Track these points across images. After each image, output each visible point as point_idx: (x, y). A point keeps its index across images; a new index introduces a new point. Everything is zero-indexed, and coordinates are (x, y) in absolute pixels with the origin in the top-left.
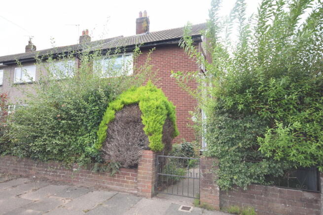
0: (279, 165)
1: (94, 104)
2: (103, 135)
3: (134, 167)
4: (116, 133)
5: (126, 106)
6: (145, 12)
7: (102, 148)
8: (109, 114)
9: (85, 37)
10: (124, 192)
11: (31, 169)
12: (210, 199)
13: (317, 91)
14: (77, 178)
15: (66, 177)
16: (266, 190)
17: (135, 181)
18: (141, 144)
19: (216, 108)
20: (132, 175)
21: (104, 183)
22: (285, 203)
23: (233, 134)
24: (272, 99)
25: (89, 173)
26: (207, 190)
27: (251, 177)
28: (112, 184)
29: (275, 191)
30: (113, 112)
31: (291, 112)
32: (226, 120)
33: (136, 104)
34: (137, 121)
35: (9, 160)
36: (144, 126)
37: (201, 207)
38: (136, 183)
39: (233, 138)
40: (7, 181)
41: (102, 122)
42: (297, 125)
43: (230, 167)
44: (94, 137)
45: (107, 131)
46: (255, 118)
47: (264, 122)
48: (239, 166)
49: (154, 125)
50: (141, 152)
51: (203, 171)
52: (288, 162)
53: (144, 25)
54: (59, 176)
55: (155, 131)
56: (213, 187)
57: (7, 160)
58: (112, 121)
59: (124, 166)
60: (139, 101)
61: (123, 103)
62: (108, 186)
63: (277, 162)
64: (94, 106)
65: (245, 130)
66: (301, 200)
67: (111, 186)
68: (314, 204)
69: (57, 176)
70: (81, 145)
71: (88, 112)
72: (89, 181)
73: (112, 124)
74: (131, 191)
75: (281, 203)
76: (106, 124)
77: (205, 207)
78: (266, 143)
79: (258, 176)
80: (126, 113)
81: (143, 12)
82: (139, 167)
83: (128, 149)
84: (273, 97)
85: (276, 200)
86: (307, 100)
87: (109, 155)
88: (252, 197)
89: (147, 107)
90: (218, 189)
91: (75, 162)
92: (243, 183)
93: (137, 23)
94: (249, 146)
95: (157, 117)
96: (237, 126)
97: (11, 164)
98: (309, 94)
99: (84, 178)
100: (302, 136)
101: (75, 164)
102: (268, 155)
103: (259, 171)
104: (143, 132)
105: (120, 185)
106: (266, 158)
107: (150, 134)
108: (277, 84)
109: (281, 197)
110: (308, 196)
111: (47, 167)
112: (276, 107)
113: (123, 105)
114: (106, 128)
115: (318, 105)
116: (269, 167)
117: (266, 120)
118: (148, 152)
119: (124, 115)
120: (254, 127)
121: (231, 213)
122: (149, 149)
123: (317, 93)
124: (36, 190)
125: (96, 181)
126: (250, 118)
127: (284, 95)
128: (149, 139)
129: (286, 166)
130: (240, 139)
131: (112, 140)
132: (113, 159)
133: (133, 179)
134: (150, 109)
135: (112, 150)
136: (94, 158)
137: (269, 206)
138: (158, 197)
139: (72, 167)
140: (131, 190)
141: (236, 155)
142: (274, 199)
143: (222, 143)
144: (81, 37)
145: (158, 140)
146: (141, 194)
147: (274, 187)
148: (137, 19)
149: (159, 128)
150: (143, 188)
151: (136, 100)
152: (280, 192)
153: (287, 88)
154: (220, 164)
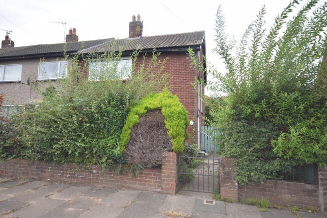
0: (288, 163)
1: (115, 109)
2: (127, 138)
3: (158, 167)
4: (140, 136)
5: (150, 111)
6: (139, 17)
7: (125, 150)
8: (133, 118)
9: (72, 36)
10: (147, 190)
11: (45, 172)
12: (229, 193)
13: (318, 103)
14: (97, 179)
15: (84, 179)
16: (276, 184)
17: (157, 180)
18: (165, 146)
19: (233, 115)
20: (154, 175)
21: (125, 183)
22: (291, 194)
23: (250, 137)
24: (284, 109)
25: (109, 174)
26: (227, 186)
27: (265, 173)
28: (135, 184)
29: (283, 184)
30: (137, 116)
31: (299, 119)
32: (244, 126)
33: (159, 109)
34: (161, 125)
35: (18, 164)
36: (167, 130)
37: (222, 201)
38: (159, 182)
39: (250, 141)
40: (23, 184)
41: (125, 126)
42: (304, 129)
43: (247, 166)
44: (117, 140)
45: (131, 134)
46: (268, 124)
47: (276, 127)
48: (255, 164)
49: (178, 129)
50: (165, 154)
51: (223, 170)
52: (295, 160)
53: (138, 29)
54: (77, 178)
55: (179, 134)
56: (232, 183)
57: (15, 163)
58: (136, 125)
59: (148, 167)
60: (161, 107)
61: (146, 108)
62: (130, 185)
63: (286, 160)
64: (117, 110)
65: (259, 134)
66: (304, 191)
67: (133, 186)
68: (314, 194)
69: (74, 178)
70: (103, 147)
71: (111, 116)
72: (110, 181)
73: (136, 127)
74: (154, 190)
75: (288, 194)
76: (129, 128)
77: (225, 200)
78: (280, 145)
79: (272, 173)
80: (150, 118)
81: (136, 16)
82: (163, 167)
83: (152, 151)
84: (285, 107)
85: (284, 192)
86: (311, 110)
87: (132, 156)
88: (265, 190)
89: (170, 113)
90: (237, 184)
91: (96, 164)
92: (259, 178)
93: (130, 26)
94: (263, 147)
95: (179, 122)
96: (253, 131)
97: (20, 167)
98: (312, 106)
99: (104, 178)
100: (307, 139)
101: (94, 166)
102: (280, 155)
103: (272, 168)
104: (166, 135)
105: (143, 184)
106: (278, 157)
107: (174, 137)
108: (289, 97)
109: (288, 189)
110: (309, 187)
111: (62, 170)
112: (286, 115)
113: (146, 111)
114: (130, 131)
115: (319, 115)
116: (281, 164)
117: (277, 126)
118: (171, 153)
119: (148, 119)
120: (267, 132)
121: (248, 204)
122: (172, 151)
123: (318, 105)
124: (61, 191)
125: (118, 181)
126: (264, 124)
127: (294, 106)
128: (173, 142)
129: (294, 163)
130: (256, 142)
131: (135, 142)
132: (137, 161)
133: (156, 178)
134: (173, 115)
135: (136, 152)
136: (116, 160)
137: (278, 197)
138: (180, 194)
139: (91, 168)
140: (154, 188)
141: (252, 156)
142: (283, 191)
143: (240, 145)
144: (67, 36)
145: (181, 143)
146: (165, 191)
147: (282, 181)
148: (130, 23)
149: (182, 132)
150: (167, 187)
151: (159, 106)
152: (287, 184)
153: (296, 100)
154: (238, 163)
